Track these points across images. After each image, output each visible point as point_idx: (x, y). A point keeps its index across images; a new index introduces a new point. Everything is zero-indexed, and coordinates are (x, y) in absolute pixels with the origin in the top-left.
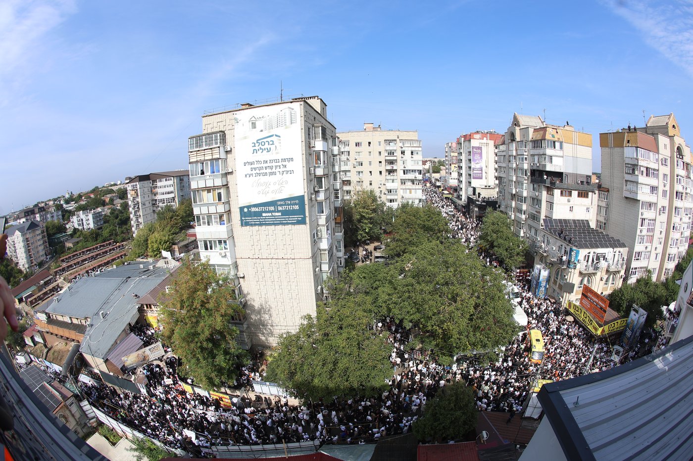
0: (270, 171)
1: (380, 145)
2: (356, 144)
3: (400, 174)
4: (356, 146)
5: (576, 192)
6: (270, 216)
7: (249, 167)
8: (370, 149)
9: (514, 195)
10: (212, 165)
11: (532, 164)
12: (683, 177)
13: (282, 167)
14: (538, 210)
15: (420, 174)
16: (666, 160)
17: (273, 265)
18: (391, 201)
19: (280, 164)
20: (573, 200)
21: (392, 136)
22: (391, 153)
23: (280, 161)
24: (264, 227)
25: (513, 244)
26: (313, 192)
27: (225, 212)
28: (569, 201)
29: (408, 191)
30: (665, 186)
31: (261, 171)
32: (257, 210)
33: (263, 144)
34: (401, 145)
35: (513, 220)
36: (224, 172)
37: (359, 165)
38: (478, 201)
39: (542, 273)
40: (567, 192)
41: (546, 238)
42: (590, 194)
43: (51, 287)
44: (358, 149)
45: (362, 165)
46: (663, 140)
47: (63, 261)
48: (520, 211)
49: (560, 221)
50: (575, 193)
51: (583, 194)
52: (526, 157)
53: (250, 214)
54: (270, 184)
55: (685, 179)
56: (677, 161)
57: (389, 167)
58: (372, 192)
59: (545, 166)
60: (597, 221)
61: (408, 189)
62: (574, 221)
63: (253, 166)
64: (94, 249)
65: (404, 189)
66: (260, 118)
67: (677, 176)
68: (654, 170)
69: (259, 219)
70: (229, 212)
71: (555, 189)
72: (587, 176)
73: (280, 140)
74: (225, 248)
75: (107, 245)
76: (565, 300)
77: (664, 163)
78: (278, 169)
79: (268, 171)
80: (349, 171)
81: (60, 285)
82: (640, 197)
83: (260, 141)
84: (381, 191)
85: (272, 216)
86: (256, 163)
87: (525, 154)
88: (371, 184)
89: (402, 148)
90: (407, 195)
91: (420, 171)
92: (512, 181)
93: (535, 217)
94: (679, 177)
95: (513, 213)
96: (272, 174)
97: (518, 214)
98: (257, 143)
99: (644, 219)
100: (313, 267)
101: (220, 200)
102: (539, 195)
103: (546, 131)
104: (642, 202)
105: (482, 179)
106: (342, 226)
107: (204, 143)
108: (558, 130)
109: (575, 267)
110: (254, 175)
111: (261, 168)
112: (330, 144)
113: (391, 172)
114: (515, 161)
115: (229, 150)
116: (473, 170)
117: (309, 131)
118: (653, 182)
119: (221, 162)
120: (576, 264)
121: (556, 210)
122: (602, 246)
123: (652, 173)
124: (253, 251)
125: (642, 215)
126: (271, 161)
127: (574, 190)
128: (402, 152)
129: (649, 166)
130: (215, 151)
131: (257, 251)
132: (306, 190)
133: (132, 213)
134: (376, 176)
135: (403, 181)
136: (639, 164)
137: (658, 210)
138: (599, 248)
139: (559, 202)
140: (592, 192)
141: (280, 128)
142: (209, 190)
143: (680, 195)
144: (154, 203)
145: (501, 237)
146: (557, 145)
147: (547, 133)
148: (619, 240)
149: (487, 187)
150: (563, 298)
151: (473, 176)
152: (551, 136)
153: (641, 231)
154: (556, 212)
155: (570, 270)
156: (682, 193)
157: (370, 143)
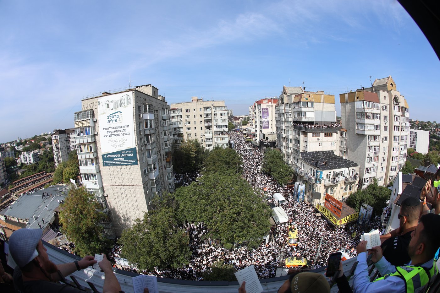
0: (117, 133)
1: (201, 110)
2: (186, 110)
3: (214, 129)
4: (186, 112)
5: (324, 134)
6: (118, 160)
7: (106, 131)
8: (195, 113)
9: (284, 138)
10: (86, 130)
11: (294, 118)
12: (399, 116)
13: (123, 131)
14: (298, 147)
15: (227, 128)
16: (386, 107)
17: (122, 189)
18: (209, 146)
19: (122, 129)
20: (321, 139)
21: (209, 104)
22: (207, 115)
23: (122, 127)
24: (115, 166)
25: (282, 170)
26: (143, 145)
27: (94, 158)
28: (318, 140)
29: (219, 139)
30: (385, 124)
31: (113, 134)
32: (111, 156)
33: (113, 117)
34: (214, 110)
35: (284, 154)
36: (93, 134)
37: (188, 124)
38: (266, 142)
39: (300, 187)
40: (316, 133)
41: (302, 165)
42: (334, 134)
43: (8, 200)
44: (188, 114)
45: (190, 124)
46: (383, 94)
47: (15, 184)
48: (288, 148)
49: (313, 153)
50: (322, 134)
51: (328, 134)
52: (290, 113)
53: (108, 159)
54: (117, 141)
55: (400, 117)
56: (394, 107)
57: (207, 125)
58: (196, 140)
59: (301, 118)
60: (340, 150)
61: (219, 138)
62: (323, 152)
63: (108, 130)
65: (216, 138)
66: (112, 101)
67: (395, 116)
68: (377, 114)
69: (113, 162)
70: (97, 158)
71: (308, 132)
72: (332, 122)
73: (122, 115)
74: (96, 179)
76: (316, 204)
77: (384, 109)
78: (121, 132)
79: (116, 133)
80: (182, 128)
81: (14, 199)
82: (367, 133)
83: (111, 116)
84: (202, 140)
85: (119, 160)
86: (109, 128)
87: (289, 111)
88: (196, 135)
89: (214, 112)
90: (219, 141)
91: (227, 126)
92: (283, 129)
93: (296, 151)
94: (396, 117)
95: (284, 149)
96: (118, 135)
97: (287, 150)
99: (371, 147)
100: (144, 190)
101: (91, 150)
102: (299, 137)
103: (302, 96)
104: (369, 136)
105: (269, 128)
106: (171, 163)
107: (82, 117)
108: (310, 95)
109: (320, 183)
110: (109, 136)
111: (112, 132)
112: (161, 113)
113: (208, 127)
114: (284, 117)
115: (95, 121)
116: (263, 123)
117: (140, 108)
118: (377, 122)
119: (91, 129)
120: (320, 180)
121: (310, 146)
122: (340, 167)
123: (376, 116)
124: (111, 181)
125: (369, 144)
126: (117, 127)
127: (321, 132)
128: (215, 115)
129: (373, 112)
130: (88, 122)
131: (113, 181)
132: (137, 145)
133: (55, 154)
134: (198, 130)
135: (217, 133)
136: (366, 111)
137: (381, 140)
138: (337, 168)
139: (312, 141)
140: (335, 132)
141: (122, 107)
142: (85, 144)
143: (397, 128)
144: (68, 148)
145: (276, 166)
146: (310, 104)
147: (302, 97)
148: (353, 162)
149: (272, 133)
150: (314, 202)
151: (263, 127)
152: (305, 99)
153: (369, 154)
154: (310, 147)
155: (317, 185)
156: (399, 127)
157: (194, 110)
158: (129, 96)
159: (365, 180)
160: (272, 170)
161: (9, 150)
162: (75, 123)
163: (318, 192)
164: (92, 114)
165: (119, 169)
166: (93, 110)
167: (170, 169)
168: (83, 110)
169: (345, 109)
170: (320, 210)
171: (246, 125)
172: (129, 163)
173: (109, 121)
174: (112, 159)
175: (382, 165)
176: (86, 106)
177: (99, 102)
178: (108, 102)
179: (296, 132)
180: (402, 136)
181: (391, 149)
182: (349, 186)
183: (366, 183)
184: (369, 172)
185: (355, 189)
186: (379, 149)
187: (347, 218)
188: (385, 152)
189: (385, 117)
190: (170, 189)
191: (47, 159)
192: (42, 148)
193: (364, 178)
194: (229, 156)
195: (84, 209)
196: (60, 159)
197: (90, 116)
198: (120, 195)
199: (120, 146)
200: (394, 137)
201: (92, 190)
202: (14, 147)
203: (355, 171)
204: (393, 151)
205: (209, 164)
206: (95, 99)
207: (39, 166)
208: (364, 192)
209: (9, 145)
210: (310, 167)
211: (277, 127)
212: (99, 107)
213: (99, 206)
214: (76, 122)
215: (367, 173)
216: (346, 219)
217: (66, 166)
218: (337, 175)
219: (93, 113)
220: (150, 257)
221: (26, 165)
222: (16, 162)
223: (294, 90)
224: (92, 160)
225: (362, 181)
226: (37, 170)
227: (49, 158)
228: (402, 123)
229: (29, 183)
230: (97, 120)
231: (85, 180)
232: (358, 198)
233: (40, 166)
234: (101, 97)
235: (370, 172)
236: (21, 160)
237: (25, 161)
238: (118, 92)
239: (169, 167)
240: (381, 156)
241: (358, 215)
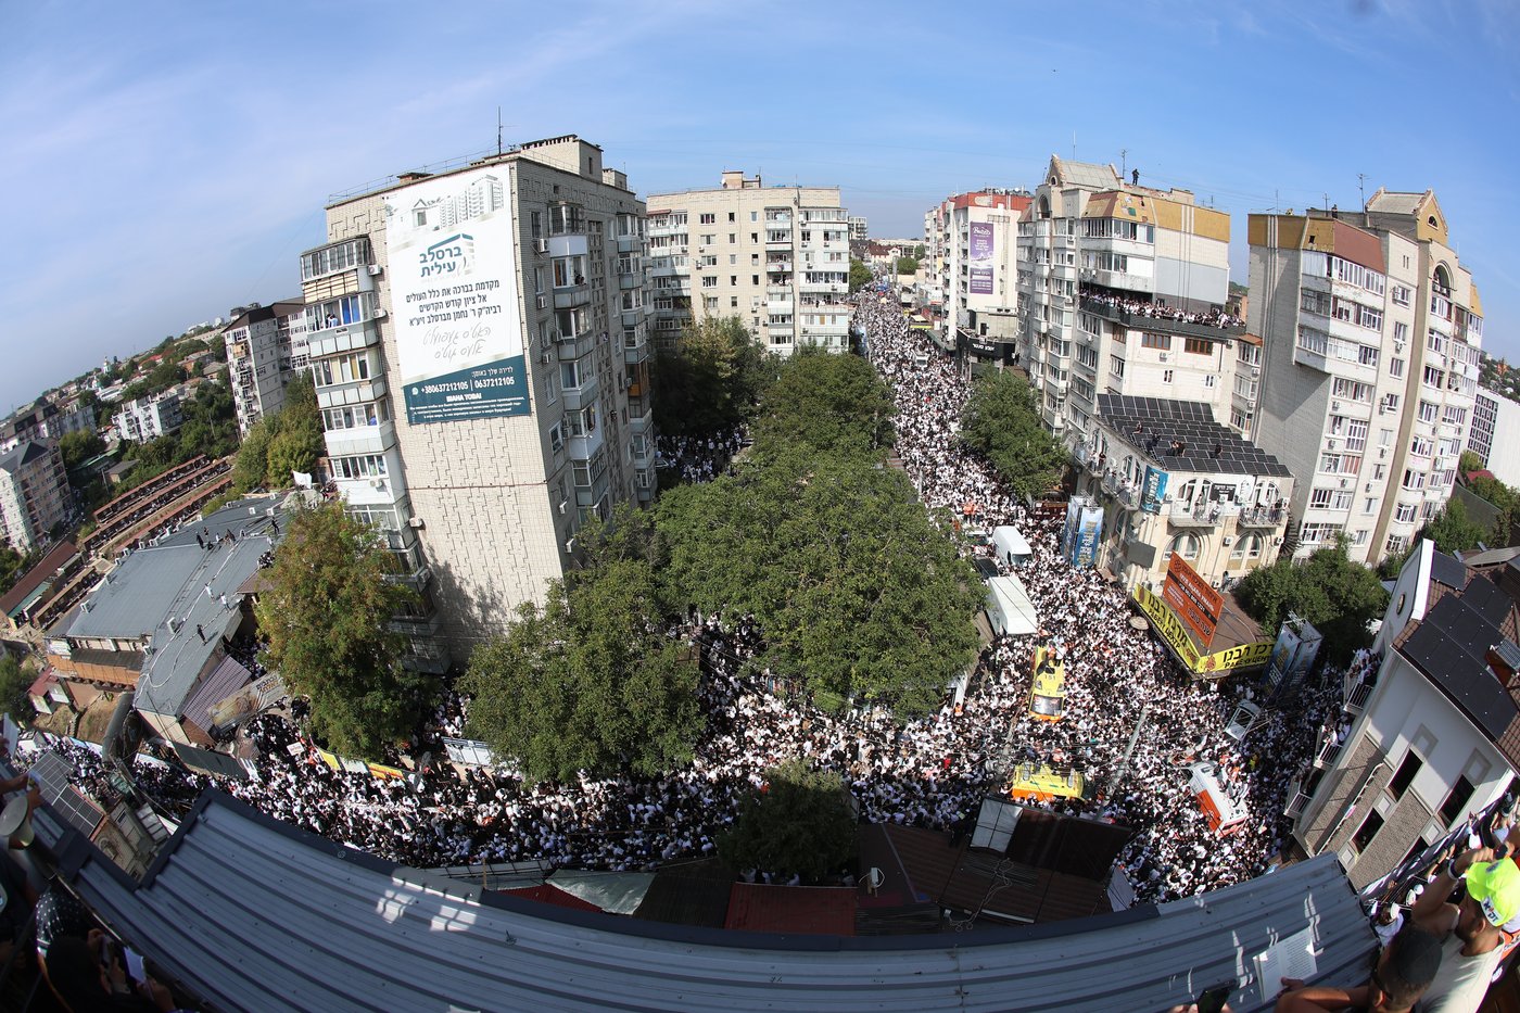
0: (455, 310)
1: (754, 219)
2: (702, 217)
3: (801, 283)
4: (702, 222)
5: (1183, 340)
6: (462, 401)
7: (416, 303)
8: (733, 227)
9: (1045, 335)
10: (346, 308)
11: (1082, 271)
12: (1445, 337)
13: (477, 300)
14: (1092, 374)
15: (845, 281)
16: (1405, 292)
17: (474, 499)
18: (779, 340)
19: (474, 294)
20: (1173, 356)
21: (784, 199)
22: (777, 235)
23: (474, 289)
24: (451, 424)
25: (1031, 446)
26: (547, 345)
27: (375, 400)
28: (1163, 359)
29: (817, 318)
30: (1398, 351)
31: (440, 311)
32: (436, 390)
33: (440, 255)
34: (802, 218)
35: (1040, 391)
36: (369, 319)
37: (709, 264)
38: (978, 342)
39: (1088, 514)
40: (1157, 335)
41: (1100, 438)
42: (1216, 346)
44: (708, 229)
45: (714, 263)
46: (1399, 247)
47: (101, 516)
48: (1055, 371)
49: (1140, 400)
50: (1178, 343)
51: (1199, 345)
52: (1071, 253)
53: (424, 399)
54: (456, 338)
55: (1451, 341)
56: (1434, 300)
57: (774, 268)
58: (736, 320)
59: (1108, 276)
60: (1233, 408)
61: (817, 314)
62: (1174, 403)
63: (423, 302)
64: (164, 479)
65: (807, 315)
66: (433, 202)
67: (1432, 332)
68: (1373, 310)
69: (441, 409)
70: (385, 400)
71: (1129, 329)
72: (1213, 305)
73: (472, 245)
74: (382, 472)
75: (192, 468)
76: (1134, 582)
77: (1399, 298)
78: (471, 306)
79: (452, 310)
81: (98, 569)
82: (1332, 366)
83: (434, 251)
84: (757, 319)
85: (465, 401)
86: (428, 295)
87: (1068, 246)
88: (734, 304)
89: (803, 225)
90: (815, 327)
91: (845, 274)
92: (1041, 305)
93: (1084, 387)
94: (1435, 336)
95: (1040, 375)
96: (459, 315)
97: (1050, 379)
98: (429, 253)
99: (1341, 418)
100: (552, 500)
101: (364, 375)
102: (1095, 341)
103: (1116, 199)
104: (1337, 379)
105: (991, 292)
106: (647, 402)
107: (329, 264)
108: (1145, 200)
109: (1157, 511)
110: (427, 320)
111: (438, 305)
112: (612, 231)
113: (779, 277)
114: (1048, 262)
115: (376, 272)
116: (972, 274)
117: (537, 219)
118: (1369, 336)
119: (363, 299)
120: (1158, 502)
121: (1131, 376)
122: (1227, 469)
123: (1369, 316)
124: (434, 474)
125: (1335, 408)
126: (457, 290)
127: (1175, 334)
128: (803, 234)
129: (1358, 300)
130: (349, 280)
131: (442, 473)
132: (526, 345)
133: (237, 393)
134: (745, 288)
135: (807, 298)
136: (1334, 292)
137: (1377, 402)
138: (1219, 471)
139: (1138, 360)
140: (1222, 342)
141: (471, 220)
142: (342, 356)
143: (1436, 376)
144: (285, 366)
145: (1009, 428)
146: (1141, 231)
147: (1118, 203)
148: (1273, 458)
149: (1002, 313)
150: (1128, 577)
151: (971, 286)
152: (1126, 211)
153: (1330, 442)
154: (1131, 381)
155: (1145, 516)
156: (1441, 373)
157: (732, 216)
158: (496, 179)
159: (1308, 529)
160: (994, 442)
161: (73, 406)
162: (303, 287)
163: (1146, 542)
164: (365, 252)
165: (465, 433)
166: (366, 236)
167: (642, 421)
168: (332, 240)
169: (1262, 266)
170: (1146, 607)
171: (911, 272)
172: (500, 411)
173: (426, 271)
174: (439, 398)
175: (1372, 489)
176: (343, 225)
177: (388, 208)
178: (421, 205)
179: (1088, 318)
180: (1450, 409)
181: (1406, 443)
182: (1250, 539)
183: (1311, 542)
184: (1325, 503)
185: (1269, 555)
186: (1365, 433)
187: (1232, 653)
188: (1385, 447)
189: (1400, 327)
190: (639, 490)
191: (211, 411)
192: (191, 376)
193: (1304, 523)
194: (850, 382)
195: (342, 579)
196: (257, 407)
197: (359, 260)
198: (467, 520)
199: (466, 351)
200: (1422, 403)
201: (369, 511)
202: (93, 392)
203: (1277, 491)
204: (1414, 450)
205: (780, 405)
206: (375, 198)
207: (183, 439)
208: (1298, 573)
209: (73, 388)
210: (1127, 451)
211: (1021, 295)
212: (387, 225)
213: (396, 563)
214: (307, 284)
215: (1318, 506)
216: (1229, 656)
217: (276, 431)
218: (1215, 495)
219: (370, 245)
220: (563, 736)
221: (137, 445)
222: (103, 442)
223: (1087, 175)
224: (369, 408)
225: (1298, 532)
226: (177, 457)
227: (218, 408)
228: (1453, 363)
229: (148, 506)
230: (382, 270)
231: (343, 478)
232: (1279, 590)
233: (187, 442)
234: (396, 192)
235: (1327, 506)
236: (120, 430)
237: (132, 432)
238: (458, 168)
239: (638, 413)
240: (1370, 458)
241: (1269, 648)
